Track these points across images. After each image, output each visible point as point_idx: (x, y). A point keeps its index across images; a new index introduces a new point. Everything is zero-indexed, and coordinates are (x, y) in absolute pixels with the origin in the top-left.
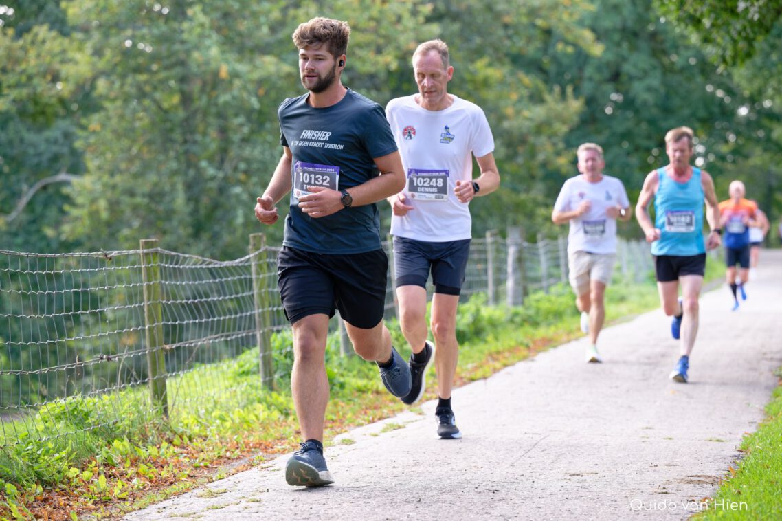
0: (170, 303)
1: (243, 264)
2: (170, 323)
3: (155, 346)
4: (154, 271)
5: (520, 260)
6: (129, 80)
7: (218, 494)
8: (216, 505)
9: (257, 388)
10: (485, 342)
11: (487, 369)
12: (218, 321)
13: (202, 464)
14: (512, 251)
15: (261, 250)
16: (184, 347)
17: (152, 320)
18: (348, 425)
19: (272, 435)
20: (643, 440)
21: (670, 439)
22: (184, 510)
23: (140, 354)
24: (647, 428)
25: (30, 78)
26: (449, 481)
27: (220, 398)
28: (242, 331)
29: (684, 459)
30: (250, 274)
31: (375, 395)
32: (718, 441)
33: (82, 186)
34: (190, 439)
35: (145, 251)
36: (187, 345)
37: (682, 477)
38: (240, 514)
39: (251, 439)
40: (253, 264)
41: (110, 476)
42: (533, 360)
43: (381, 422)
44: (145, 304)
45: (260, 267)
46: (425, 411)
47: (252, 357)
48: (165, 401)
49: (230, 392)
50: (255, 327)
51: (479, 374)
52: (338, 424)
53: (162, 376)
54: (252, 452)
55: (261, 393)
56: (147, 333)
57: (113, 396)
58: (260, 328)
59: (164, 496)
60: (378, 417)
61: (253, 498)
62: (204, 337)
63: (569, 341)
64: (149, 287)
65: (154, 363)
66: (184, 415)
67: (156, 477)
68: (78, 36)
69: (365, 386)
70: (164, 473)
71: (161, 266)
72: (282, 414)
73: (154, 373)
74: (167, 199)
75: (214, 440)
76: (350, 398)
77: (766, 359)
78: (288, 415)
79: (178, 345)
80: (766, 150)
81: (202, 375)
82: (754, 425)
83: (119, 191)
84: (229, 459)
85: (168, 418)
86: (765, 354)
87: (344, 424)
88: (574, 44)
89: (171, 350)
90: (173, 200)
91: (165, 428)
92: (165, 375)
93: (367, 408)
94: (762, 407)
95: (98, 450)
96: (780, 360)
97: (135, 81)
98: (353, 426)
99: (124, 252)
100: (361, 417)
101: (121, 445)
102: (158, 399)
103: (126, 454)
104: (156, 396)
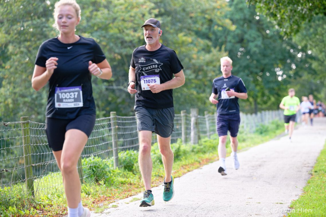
0: (34, 145)
2: (34, 154)
3: (28, 165)
4: (27, 131)
5: (197, 124)
6: (22, 46)
10: (181, 160)
11: (180, 173)
14: (193, 120)
17: (27, 153)
18: (116, 199)
20: (247, 203)
21: (259, 203)
23: (21, 168)
24: (250, 198)
27: (58, 187)
31: (129, 185)
32: (281, 203)
34: (44, 206)
35: (23, 122)
36: (43, 164)
42: (201, 169)
43: (131, 197)
44: (24, 145)
48: (33, 189)
51: (176, 175)
52: (112, 198)
53: (31, 178)
56: (24, 158)
57: (9, 188)
60: (130, 195)
62: (50, 160)
64: (25, 138)
65: (28, 172)
66: (42, 195)
69: (125, 181)
71: (30, 129)
72: (87, 194)
73: (28, 176)
74: (39, 98)
75: (55, 206)
76: (118, 187)
77: (306, 167)
78: (89, 194)
79: (39, 164)
80: (309, 73)
81: (52, 178)
82: (298, 196)
83: (17, 95)
84: (61, 215)
85: (34, 197)
86: (305, 164)
87: (115, 198)
88: (222, 26)
89: (36, 166)
90: (42, 99)
91: (33, 201)
92: (33, 177)
93: (125, 191)
94: (302, 188)
95: (2, 212)
96: (312, 167)
97: (25, 45)
98: (118, 199)
99: (13, 123)
100: (122, 195)
101: (12, 209)
102: (30, 188)
103: (15, 213)
104: (28, 187)
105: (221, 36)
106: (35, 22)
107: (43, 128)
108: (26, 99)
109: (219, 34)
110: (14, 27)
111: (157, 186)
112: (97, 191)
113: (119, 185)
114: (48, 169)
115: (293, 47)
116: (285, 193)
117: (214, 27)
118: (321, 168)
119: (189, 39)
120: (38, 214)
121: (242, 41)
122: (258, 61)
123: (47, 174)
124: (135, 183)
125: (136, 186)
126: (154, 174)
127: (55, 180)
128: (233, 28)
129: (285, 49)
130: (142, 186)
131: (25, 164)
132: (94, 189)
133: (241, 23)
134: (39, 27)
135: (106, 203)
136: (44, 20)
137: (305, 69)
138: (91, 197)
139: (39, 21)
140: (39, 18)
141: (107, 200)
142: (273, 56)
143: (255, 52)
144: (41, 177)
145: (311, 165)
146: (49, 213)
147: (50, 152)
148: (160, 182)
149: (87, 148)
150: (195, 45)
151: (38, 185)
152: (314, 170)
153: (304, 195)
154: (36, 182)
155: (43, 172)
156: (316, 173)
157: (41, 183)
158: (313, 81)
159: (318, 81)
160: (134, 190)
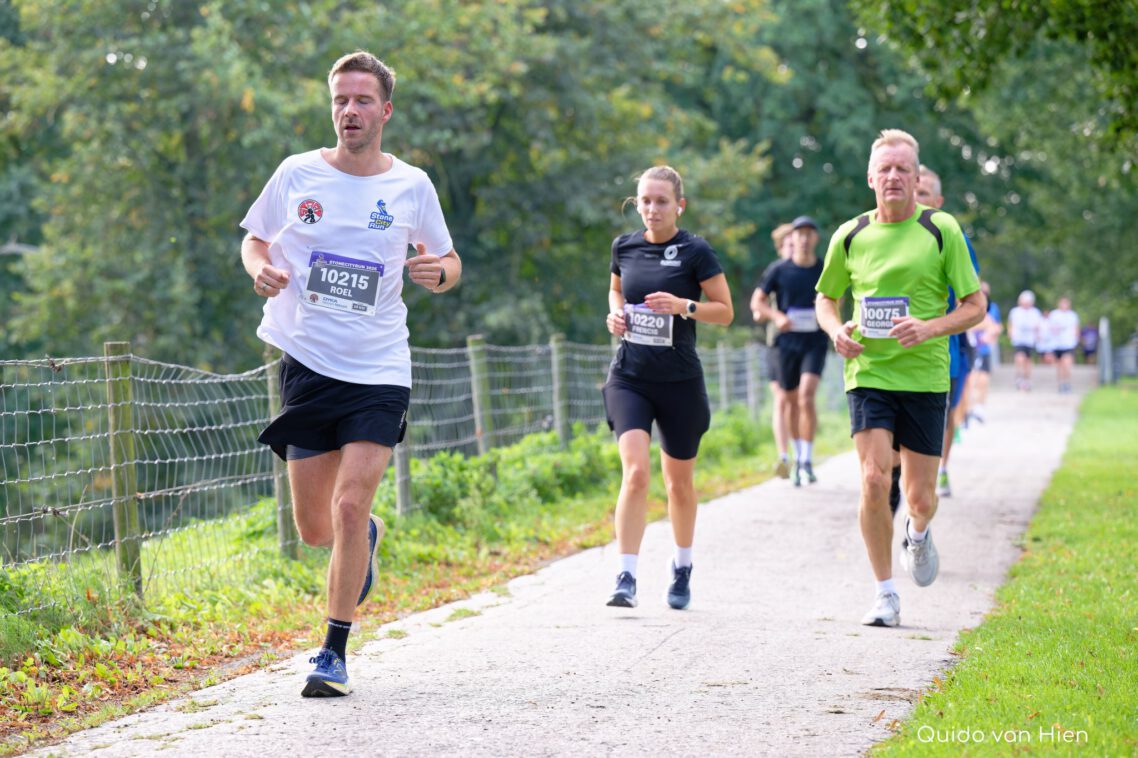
0: (146, 433)
1: (255, 378)
2: (146, 462)
3: (124, 494)
4: (124, 387)
6: (112, 109)
7: (206, 707)
8: (200, 723)
9: (272, 557)
10: (605, 492)
12: (234, 457)
13: (187, 664)
16: (167, 497)
17: (120, 458)
18: (402, 610)
19: (290, 623)
20: (817, 636)
21: (856, 635)
22: (155, 730)
23: (101, 506)
26: (534, 693)
27: (218, 569)
28: (251, 475)
29: (872, 664)
30: (266, 393)
31: (444, 567)
32: (924, 639)
33: (36, 260)
34: (172, 628)
35: (111, 358)
36: (170, 494)
37: (866, 690)
38: (232, 737)
39: (260, 628)
40: (270, 378)
41: (54, 680)
43: (448, 605)
44: (111, 433)
46: (512, 591)
47: (265, 511)
48: (138, 571)
49: (235, 562)
50: (271, 469)
51: (594, 538)
52: (387, 608)
53: (134, 538)
54: (260, 647)
55: (278, 563)
56: (113, 475)
57: (63, 566)
58: (279, 470)
59: (127, 708)
60: (445, 599)
61: (252, 713)
62: (195, 482)
63: (727, 493)
64: (116, 410)
65: (122, 519)
66: (164, 594)
67: (120, 681)
68: (37, 45)
69: (430, 555)
70: (132, 677)
71: (133, 379)
72: (307, 592)
73: (122, 536)
74: (161, 284)
75: (206, 628)
76: (407, 571)
77: (1004, 523)
78: (315, 594)
79: (158, 493)
80: (1020, 222)
81: (199, 537)
82: (978, 617)
83: (92, 270)
84: (226, 657)
85: (140, 596)
86: (1003, 515)
87: (396, 609)
88: (746, 69)
89: (147, 499)
90: (171, 284)
91: (138, 611)
92: (138, 535)
93: (430, 586)
94: (992, 592)
95: (39, 641)
96: (1026, 524)
97: (119, 112)
98: (408, 611)
99: (80, 360)
100: (421, 598)
101: (71, 636)
102: (128, 569)
103: (79, 648)
104: (124, 565)
105: (741, 99)
106: (149, 42)
107: (174, 378)
108: (120, 285)
109: (735, 92)
110: (87, 56)
111: (530, 573)
113: (411, 565)
114: (186, 508)
115: (974, 140)
116: (938, 606)
117: (721, 70)
118: (1053, 529)
119: (643, 109)
120: (153, 651)
121: (808, 115)
122: (858, 180)
123: (185, 524)
124: (461, 559)
125: (464, 570)
126: (522, 535)
127: (208, 544)
128: (783, 74)
129: (946, 144)
130: (484, 570)
131: (114, 492)
133: (809, 57)
134: (163, 57)
135: (368, 623)
136: (180, 34)
137: (1009, 210)
138: (319, 603)
139: (163, 39)
140: (164, 28)
141: (371, 613)
143: (849, 154)
144: (165, 535)
145: (1020, 518)
146: (187, 649)
147: (194, 456)
148: (542, 559)
150: (662, 129)
151: (155, 560)
152: (1029, 535)
153: (999, 614)
154: (147, 549)
155: (170, 519)
156: (1038, 545)
157: (165, 553)
158: (1032, 250)
159: (1047, 249)
160: (458, 583)
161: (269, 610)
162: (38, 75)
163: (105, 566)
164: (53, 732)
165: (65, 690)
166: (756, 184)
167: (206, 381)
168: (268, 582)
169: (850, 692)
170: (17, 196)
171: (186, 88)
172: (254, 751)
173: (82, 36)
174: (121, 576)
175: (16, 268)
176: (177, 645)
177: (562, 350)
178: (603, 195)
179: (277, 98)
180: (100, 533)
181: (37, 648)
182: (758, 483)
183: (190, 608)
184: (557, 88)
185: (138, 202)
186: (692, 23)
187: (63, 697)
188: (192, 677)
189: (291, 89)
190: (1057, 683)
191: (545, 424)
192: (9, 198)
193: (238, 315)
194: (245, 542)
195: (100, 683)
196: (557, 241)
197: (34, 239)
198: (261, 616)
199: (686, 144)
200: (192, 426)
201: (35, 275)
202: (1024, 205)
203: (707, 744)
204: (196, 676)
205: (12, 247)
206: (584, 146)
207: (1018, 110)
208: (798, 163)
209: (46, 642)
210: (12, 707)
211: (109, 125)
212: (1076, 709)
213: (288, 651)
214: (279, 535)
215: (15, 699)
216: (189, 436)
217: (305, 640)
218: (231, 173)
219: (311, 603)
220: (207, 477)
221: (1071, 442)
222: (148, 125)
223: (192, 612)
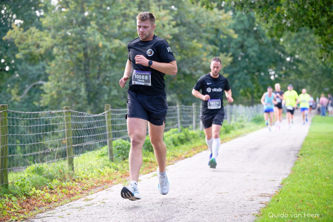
0: (75, 130)
1: (102, 115)
2: (75, 137)
3: (69, 145)
4: (69, 118)
6: (65, 47)
7: (90, 200)
8: (89, 204)
9: (107, 161)
10: (192, 143)
11: (192, 154)
12: (97, 135)
13: (86, 189)
15: (109, 110)
16: (80, 146)
17: (68, 136)
19: (112, 178)
20: (246, 180)
21: (256, 180)
22: (77, 206)
23: (63, 148)
24: (248, 176)
25: (29, 46)
26: (174, 195)
27: (93, 164)
28: (102, 140)
29: (260, 187)
30: (105, 119)
31: (150, 163)
32: (274, 181)
33: (47, 86)
34: (82, 179)
35: (66, 111)
37: (259, 194)
38: (97, 208)
39: (104, 179)
40: (106, 115)
41: (52, 193)
43: (152, 173)
44: (66, 130)
45: (108, 117)
46: (168, 169)
47: (105, 149)
48: (73, 165)
49: (97, 162)
50: (106, 138)
51: (189, 155)
54: (104, 184)
56: (66, 140)
57: (53, 164)
58: (109, 139)
59: (70, 201)
60: (151, 171)
61: (102, 201)
62: (87, 142)
64: (67, 124)
65: (69, 152)
66: (79, 170)
67: (68, 193)
68: (46, 31)
69: (147, 160)
70: (71, 192)
71: (71, 117)
72: (116, 170)
73: (69, 155)
75: (91, 179)
77: (293, 150)
78: (118, 170)
79: (78, 145)
80: (296, 73)
81: (88, 156)
82: (287, 175)
83: (61, 88)
84: (95, 187)
85: (74, 171)
86: (293, 148)
88: (227, 35)
89: (75, 147)
90: (81, 91)
91: (73, 175)
92: (73, 156)
93: (147, 168)
94: (290, 168)
95: (48, 183)
96: (299, 151)
97: (67, 48)
98: (142, 174)
99: (58, 111)
100: (145, 171)
101: (56, 182)
102: (70, 164)
103: (58, 185)
104: (69, 164)
105: (225, 43)
106: (75, 30)
107: (82, 115)
108: (68, 92)
109: (224, 41)
110: (60, 33)
111: (172, 164)
112: (124, 168)
114: (85, 148)
115: (283, 52)
117: (220, 35)
118: (305, 152)
119: (200, 45)
120: (77, 185)
121: (242, 47)
122: (255, 63)
123: (85, 152)
126: (170, 155)
127: (91, 158)
128: (236, 36)
129: (277, 54)
131: (67, 145)
132: (122, 165)
133: (242, 32)
134: (79, 34)
136: (83, 28)
137: (293, 70)
138: (119, 173)
139: (79, 29)
140: (79, 26)
142: (267, 59)
143: (253, 56)
144: (80, 155)
145: (297, 149)
146: (85, 185)
147: (87, 135)
148: (175, 161)
149: (117, 132)
150: (205, 50)
151: (77, 162)
152: (300, 153)
153: (292, 174)
154: (75, 159)
155: (81, 151)
156: (302, 156)
157: (80, 160)
158: (299, 80)
159: (303, 80)
160: (154, 167)
161: (106, 175)
162: (47, 39)
163: (64, 164)
164: (52, 207)
165: (54, 196)
166: (229, 64)
167: (90, 116)
168: (106, 167)
169: (255, 195)
170: (42, 69)
171: (84, 41)
172: (103, 211)
173: (58, 29)
174: (69, 166)
175: (41, 88)
176: (83, 184)
177: (180, 107)
178: (190, 67)
179: (108, 44)
180: (63, 155)
181: (47, 185)
182: (230, 141)
183: (86, 174)
184: (178, 40)
185: (72, 70)
186: (212, 23)
187: (54, 198)
188: (87, 192)
189: (110, 41)
190: (307, 192)
191: (176, 126)
192: (40, 70)
193: (97, 98)
194: (100, 157)
195: (63, 194)
196: (179, 79)
197: (46, 80)
198: (104, 176)
199: (211, 54)
200: (86, 128)
201: (47, 89)
202: (297, 69)
203: (218, 209)
204: (88, 192)
205: (40, 82)
206: (185, 55)
207: (295, 45)
208: (240, 59)
209: (50, 183)
210: (41, 200)
211: (65, 51)
212: (312, 199)
213: (111, 185)
214: (109, 155)
215: (42, 198)
216: (86, 131)
217: (115, 182)
218: (96, 62)
219: (117, 172)
220: (90, 141)
221: (310, 129)
222: (75, 51)
223: (87, 175)
